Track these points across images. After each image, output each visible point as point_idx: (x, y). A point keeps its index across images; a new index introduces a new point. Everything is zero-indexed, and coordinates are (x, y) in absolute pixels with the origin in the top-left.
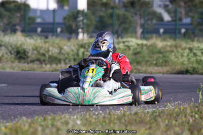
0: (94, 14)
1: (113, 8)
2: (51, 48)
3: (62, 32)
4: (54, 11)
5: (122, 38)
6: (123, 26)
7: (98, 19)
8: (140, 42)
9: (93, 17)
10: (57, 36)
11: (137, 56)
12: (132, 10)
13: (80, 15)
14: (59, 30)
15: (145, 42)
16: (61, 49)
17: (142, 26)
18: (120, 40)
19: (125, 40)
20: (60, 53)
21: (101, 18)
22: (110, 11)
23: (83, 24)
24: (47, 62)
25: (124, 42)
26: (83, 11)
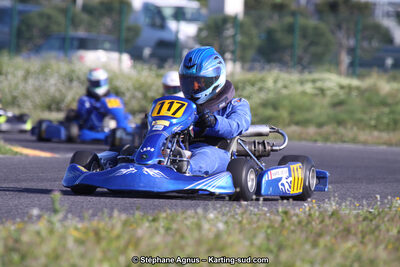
0: (257, 24)
1: (294, 14)
5: (310, 72)
6: (313, 49)
7: (264, 36)
8: (346, 81)
9: (254, 31)
11: (338, 109)
12: (331, 19)
13: (229, 25)
15: (355, 82)
17: (351, 51)
18: (307, 76)
19: (316, 76)
21: (270, 34)
22: (288, 20)
23: (235, 43)
25: (314, 81)
26: (235, 18)
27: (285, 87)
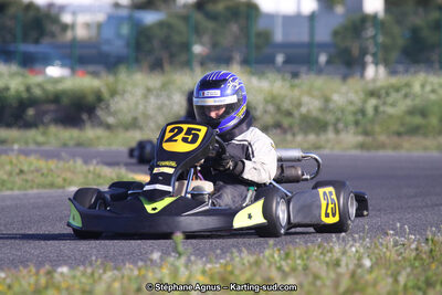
0: (399, 22)
1: (440, 8)
2: (305, 99)
3: (329, 62)
4: (312, 17)
7: (408, 34)
9: (396, 30)
10: (320, 71)
13: (369, 24)
14: (323, 58)
16: (327, 100)
20: (325, 109)
21: (415, 31)
22: (434, 15)
23: (376, 44)
24: (296, 129)
26: (375, 17)
27: (433, 91)
